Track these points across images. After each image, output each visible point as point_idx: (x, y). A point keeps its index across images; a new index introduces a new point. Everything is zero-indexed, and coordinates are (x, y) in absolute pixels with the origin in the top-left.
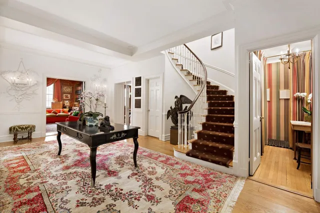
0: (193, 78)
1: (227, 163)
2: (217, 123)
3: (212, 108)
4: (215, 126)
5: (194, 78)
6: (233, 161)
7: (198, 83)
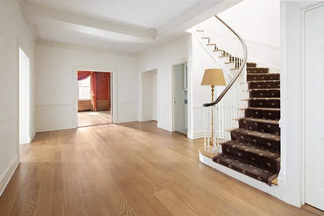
0: (230, 60)
1: (270, 179)
2: (260, 120)
3: (255, 99)
4: (256, 124)
5: (232, 59)
6: (279, 177)
7: (236, 66)
